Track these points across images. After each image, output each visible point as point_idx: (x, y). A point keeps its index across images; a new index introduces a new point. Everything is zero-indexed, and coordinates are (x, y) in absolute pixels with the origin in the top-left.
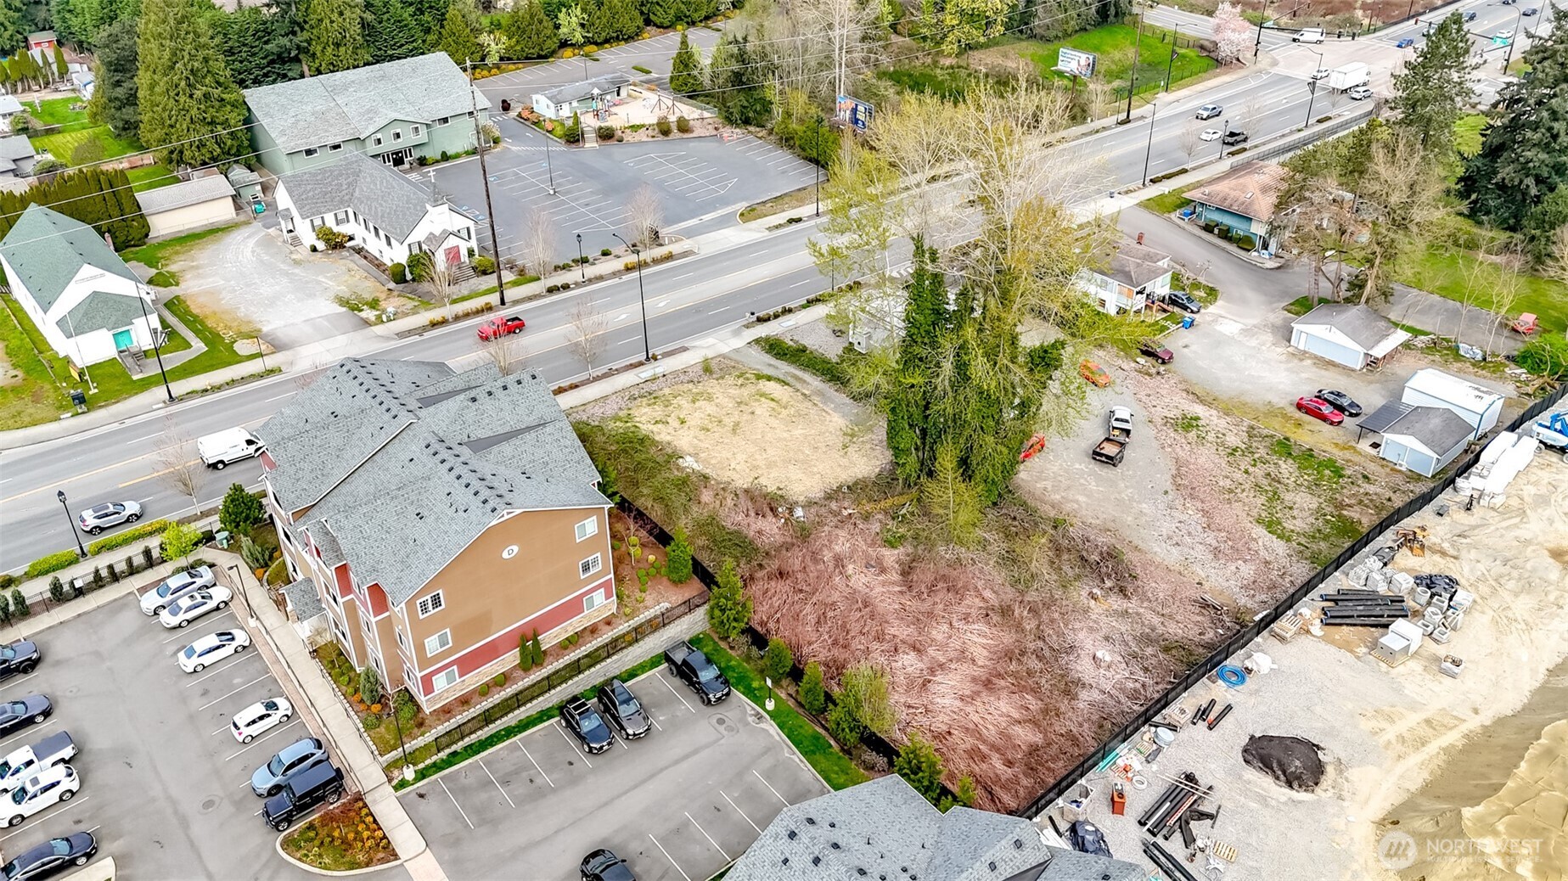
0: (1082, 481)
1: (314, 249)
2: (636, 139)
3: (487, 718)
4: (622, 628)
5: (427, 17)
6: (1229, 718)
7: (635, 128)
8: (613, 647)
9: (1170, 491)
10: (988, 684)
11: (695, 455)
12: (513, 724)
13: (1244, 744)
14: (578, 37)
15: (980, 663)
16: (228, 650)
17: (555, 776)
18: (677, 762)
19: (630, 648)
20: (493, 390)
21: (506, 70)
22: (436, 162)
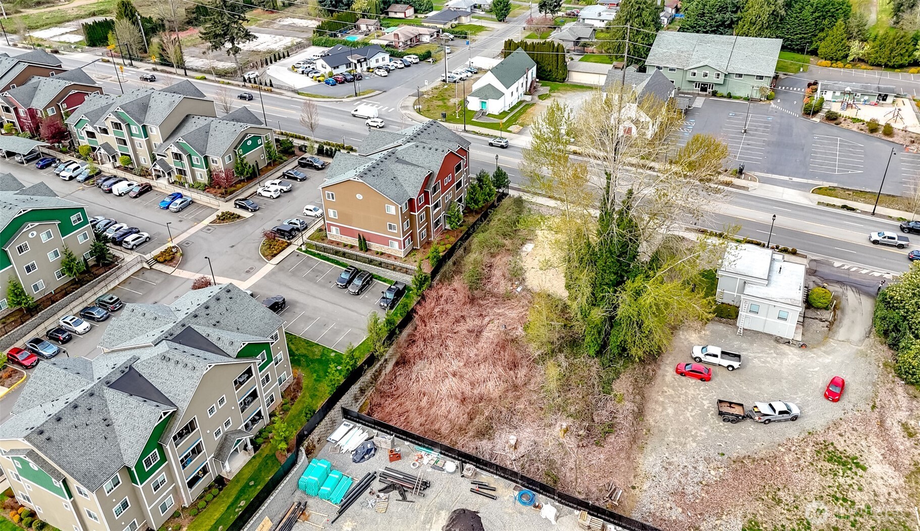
2: (848, 127)
3: (337, 253)
4: (397, 263)
5: (826, 22)
6: (487, 500)
7: (855, 120)
8: (387, 266)
9: (726, 457)
10: (464, 400)
11: (536, 246)
13: (469, 508)
15: (475, 391)
17: (322, 281)
21: (858, 68)
22: (722, 97)
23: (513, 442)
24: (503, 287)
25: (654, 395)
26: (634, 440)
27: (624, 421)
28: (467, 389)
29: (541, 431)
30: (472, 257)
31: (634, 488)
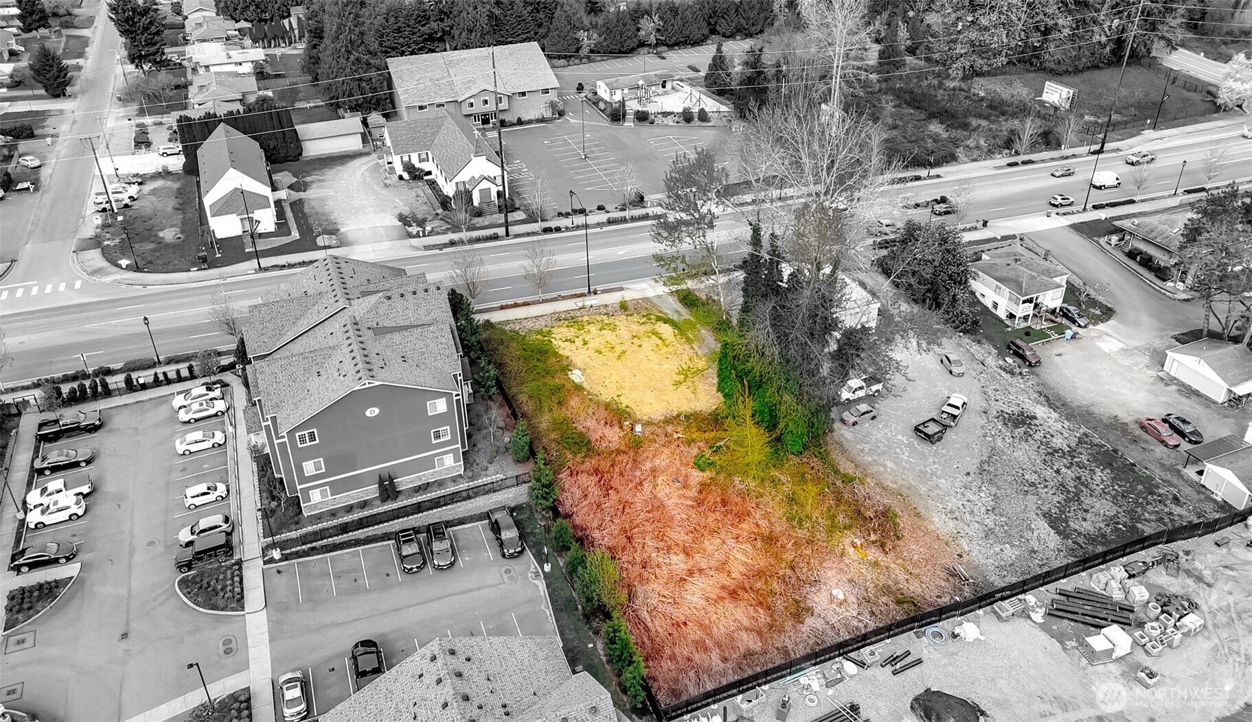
0: (898, 450)
1: (401, 178)
2: (665, 122)
4: (463, 486)
5: (541, 15)
6: (916, 669)
7: (665, 114)
8: (453, 498)
9: (972, 474)
10: (733, 594)
11: (583, 371)
12: (362, 537)
13: (917, 693)
14: (652, 40)
15: (733, 576)
16: (208, 444)
17: (373, 581)
18: (461, 593)
19: (463, 503)
20: (406, 293)
22: (513, 125)
23: (841, 597)
24: (615, 437)
28: (723, 579)
29: (843, 566)
30: (544, 421)
31: (960, 556)
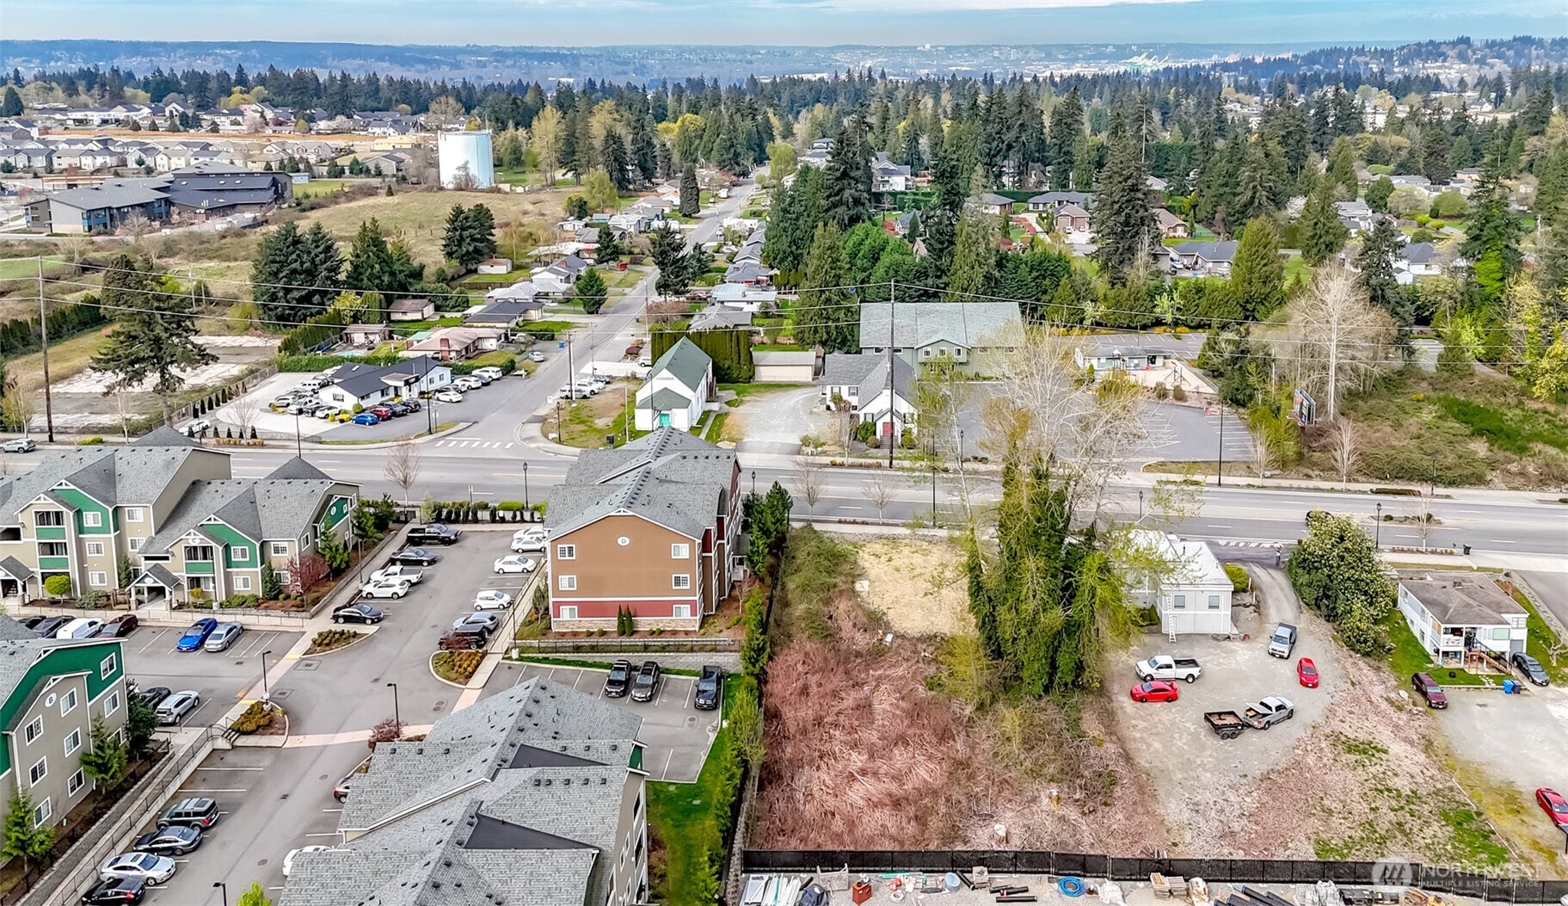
0: (1176, 735)
1: (828, 408)
3: (578, 648)
4: (693, 640)
5: (1047, 282)
6: (1025, 904)
7: (1139, 387)
9: (1250, 777)
10: (896, 802)
11: (872, 582)
12: (589, 661)
14: (1169, 318)
15: (906, 787)
16: (519, 568)
19: (684, 654)
20: (699, 456)
21: (1098, 333)
22: (969, 378)
23: (1002, 833)
24: (862, 641)
25: (1126, 733)
26: (1141, 790)
27: (1120, 769)
28: (893, 787)
29: (1026, 811)
30: (799, 609)
31: (1175, 845)
